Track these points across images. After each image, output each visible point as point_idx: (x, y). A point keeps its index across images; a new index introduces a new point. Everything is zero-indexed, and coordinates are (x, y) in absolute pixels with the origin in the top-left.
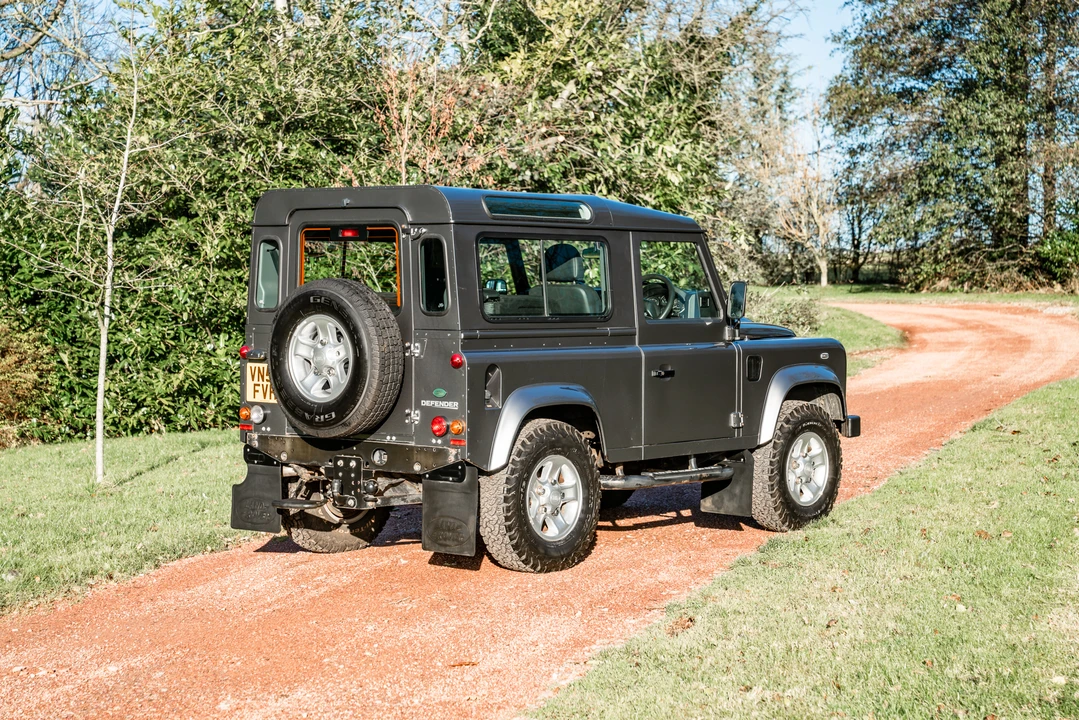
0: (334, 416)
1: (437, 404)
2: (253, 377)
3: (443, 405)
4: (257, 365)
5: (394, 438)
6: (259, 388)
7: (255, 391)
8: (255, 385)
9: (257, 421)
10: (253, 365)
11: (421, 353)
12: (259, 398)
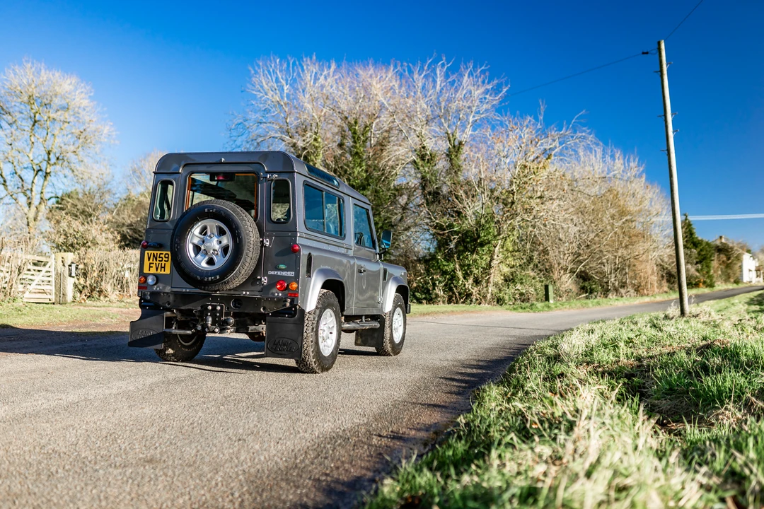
0: (218, 277)
1: (279, 273)
2: (149, 259)
3: (284, 273)
4: (152, 252)
5: (248, 293)
6: (154, 266)
7: (150, 267)
8: (150, 263)
9: (151, 284)
10: (150, 252)
11: (270, 244)
12: (153, 270)
